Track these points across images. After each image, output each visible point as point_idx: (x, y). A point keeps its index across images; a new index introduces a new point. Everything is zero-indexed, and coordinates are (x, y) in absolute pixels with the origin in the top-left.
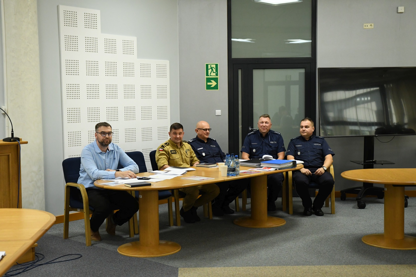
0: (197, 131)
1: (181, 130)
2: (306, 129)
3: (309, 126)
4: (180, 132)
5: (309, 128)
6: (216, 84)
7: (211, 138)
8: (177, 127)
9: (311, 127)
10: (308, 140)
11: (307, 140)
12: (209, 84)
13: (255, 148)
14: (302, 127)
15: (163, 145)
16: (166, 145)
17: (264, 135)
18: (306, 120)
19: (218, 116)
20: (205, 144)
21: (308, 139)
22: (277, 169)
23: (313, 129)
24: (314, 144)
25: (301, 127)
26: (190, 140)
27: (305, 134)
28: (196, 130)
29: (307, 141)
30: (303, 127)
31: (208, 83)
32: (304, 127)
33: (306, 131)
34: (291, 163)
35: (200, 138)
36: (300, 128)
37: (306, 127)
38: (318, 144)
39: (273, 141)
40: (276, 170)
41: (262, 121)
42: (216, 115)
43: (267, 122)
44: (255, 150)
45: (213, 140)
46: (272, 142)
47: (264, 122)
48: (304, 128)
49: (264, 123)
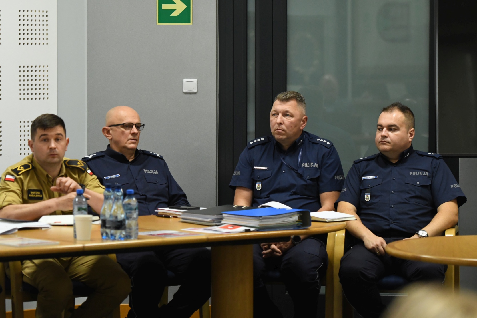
0: (108, 132)
1: (59, 130)
2: (390, 133)
3: (398, 125)
4: (59, 134)
5: (398, 133)
6: (185, 7)
7: (148, 152)
8: (48, 122)
9: (403, 129)
10: (396, 164)
11: (394, 162)
12: (165, 7)
13: (261, 181)
14: (381, 128)
15: (18, 169)
16: (25, 168)
17: (286, 146)
18: (391, 111)
19: (190, 94)
20: (126, 166)
21: (397, 161)
22: (252, 229)
23: (411, 135)
24: (411, 173)
25: (379, 129)
26: (89, 155)
27: (387, 147)
28: (104, 130)
29: (392, 164)
30: (383, 129)
31: (163, 5)
32: (385, 129)
33: (388, 139)
34: (293, 215)
35: (116, 149)
36: (378, 131)
37: (391, 128)
38: (420, 173)
39: (309, 162)
40: (248, 231)
41: (275, 111)
42: (184, 91)
43: (287, 112)
44: (260, 185)
45: (155, 156)
46: (306, 165)
47: (280, 112)
48: (385, 132)
49: (280, 115)
